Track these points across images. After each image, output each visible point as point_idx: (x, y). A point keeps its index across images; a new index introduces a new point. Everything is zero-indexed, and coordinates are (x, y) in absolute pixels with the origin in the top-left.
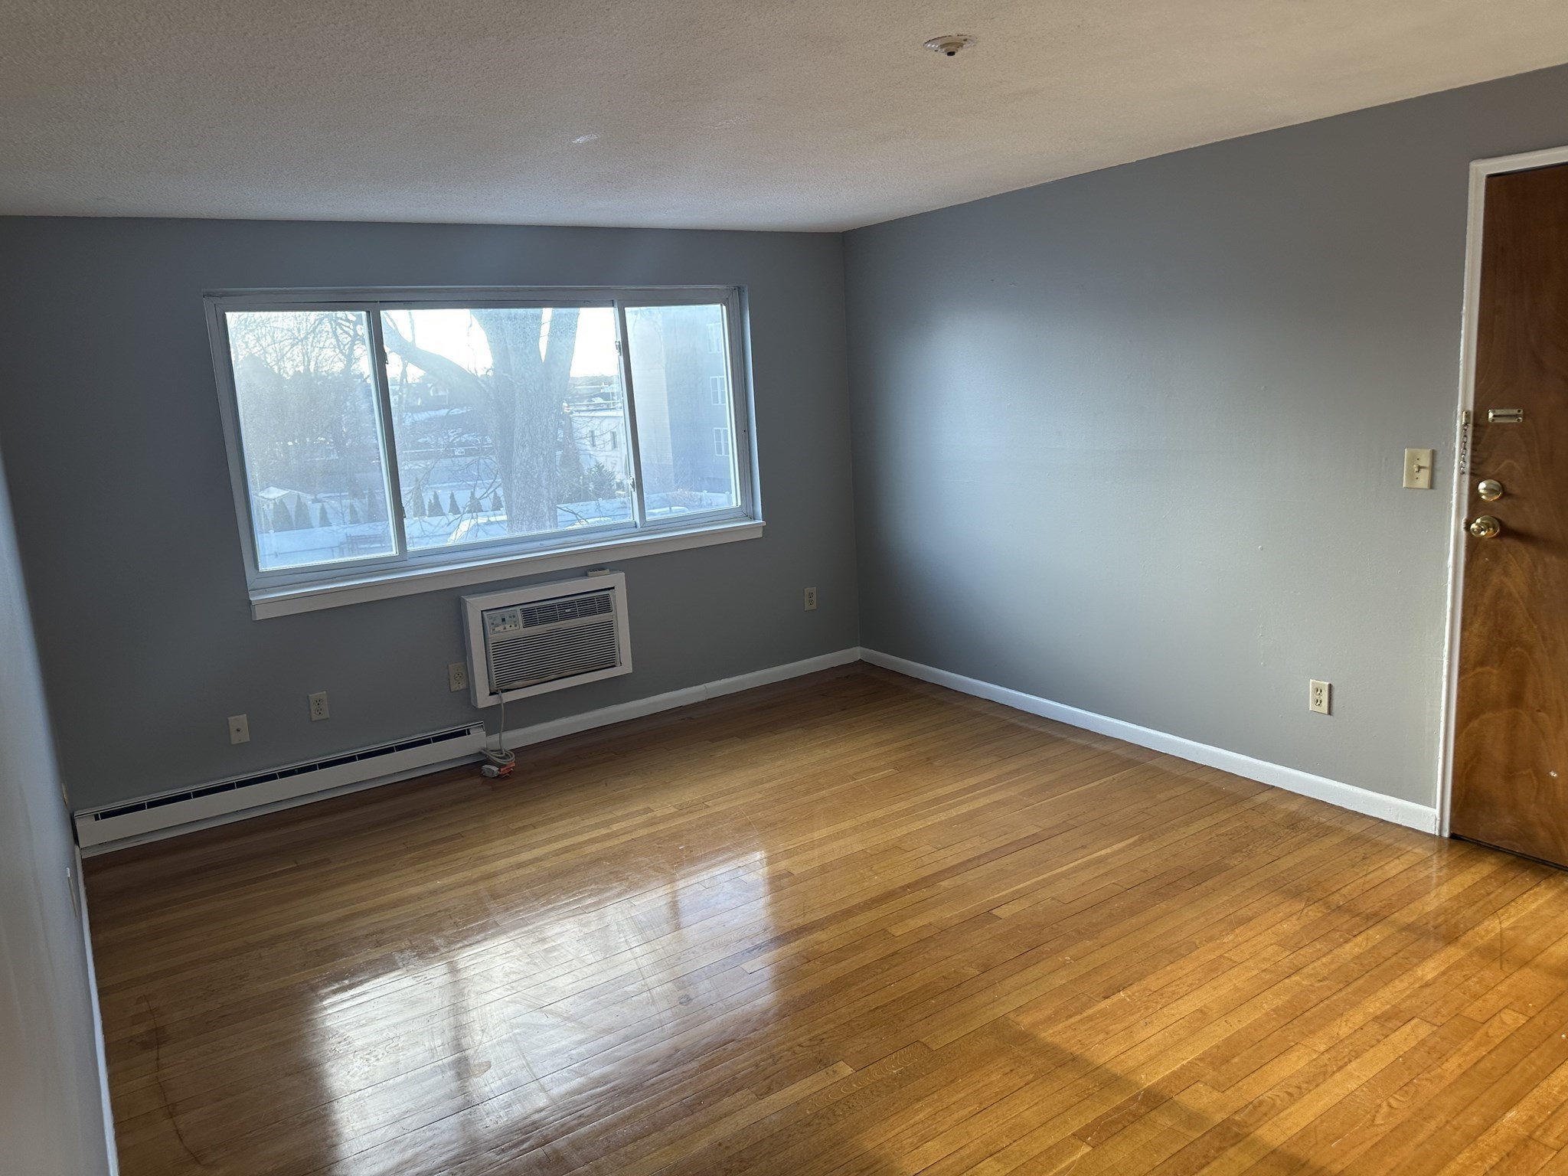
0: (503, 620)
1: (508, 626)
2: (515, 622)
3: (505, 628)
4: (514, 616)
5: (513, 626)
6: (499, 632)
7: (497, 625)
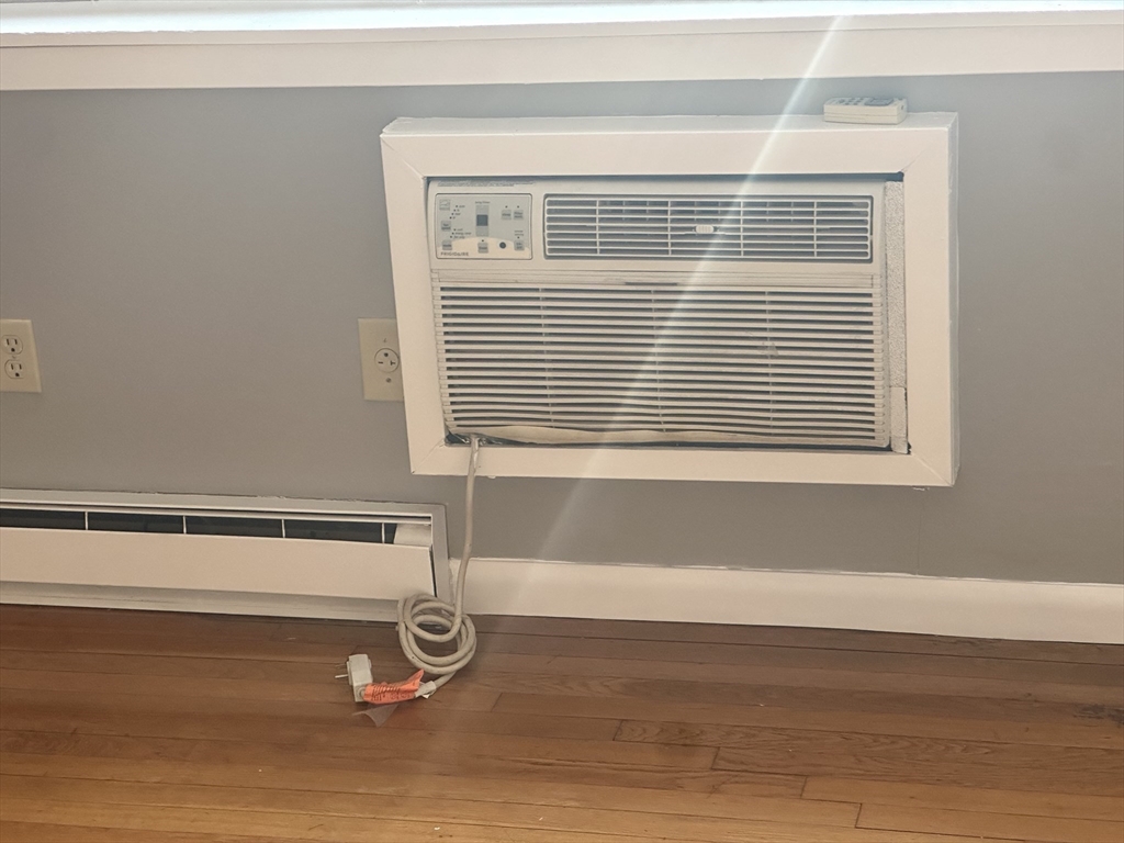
0: (482, 220)
1: (493, 243)
2: (519, 234)
3: (483, 248)
4: (519, 215)
5: (510, 245)
6: (464, 256)
7: (461, 235)
